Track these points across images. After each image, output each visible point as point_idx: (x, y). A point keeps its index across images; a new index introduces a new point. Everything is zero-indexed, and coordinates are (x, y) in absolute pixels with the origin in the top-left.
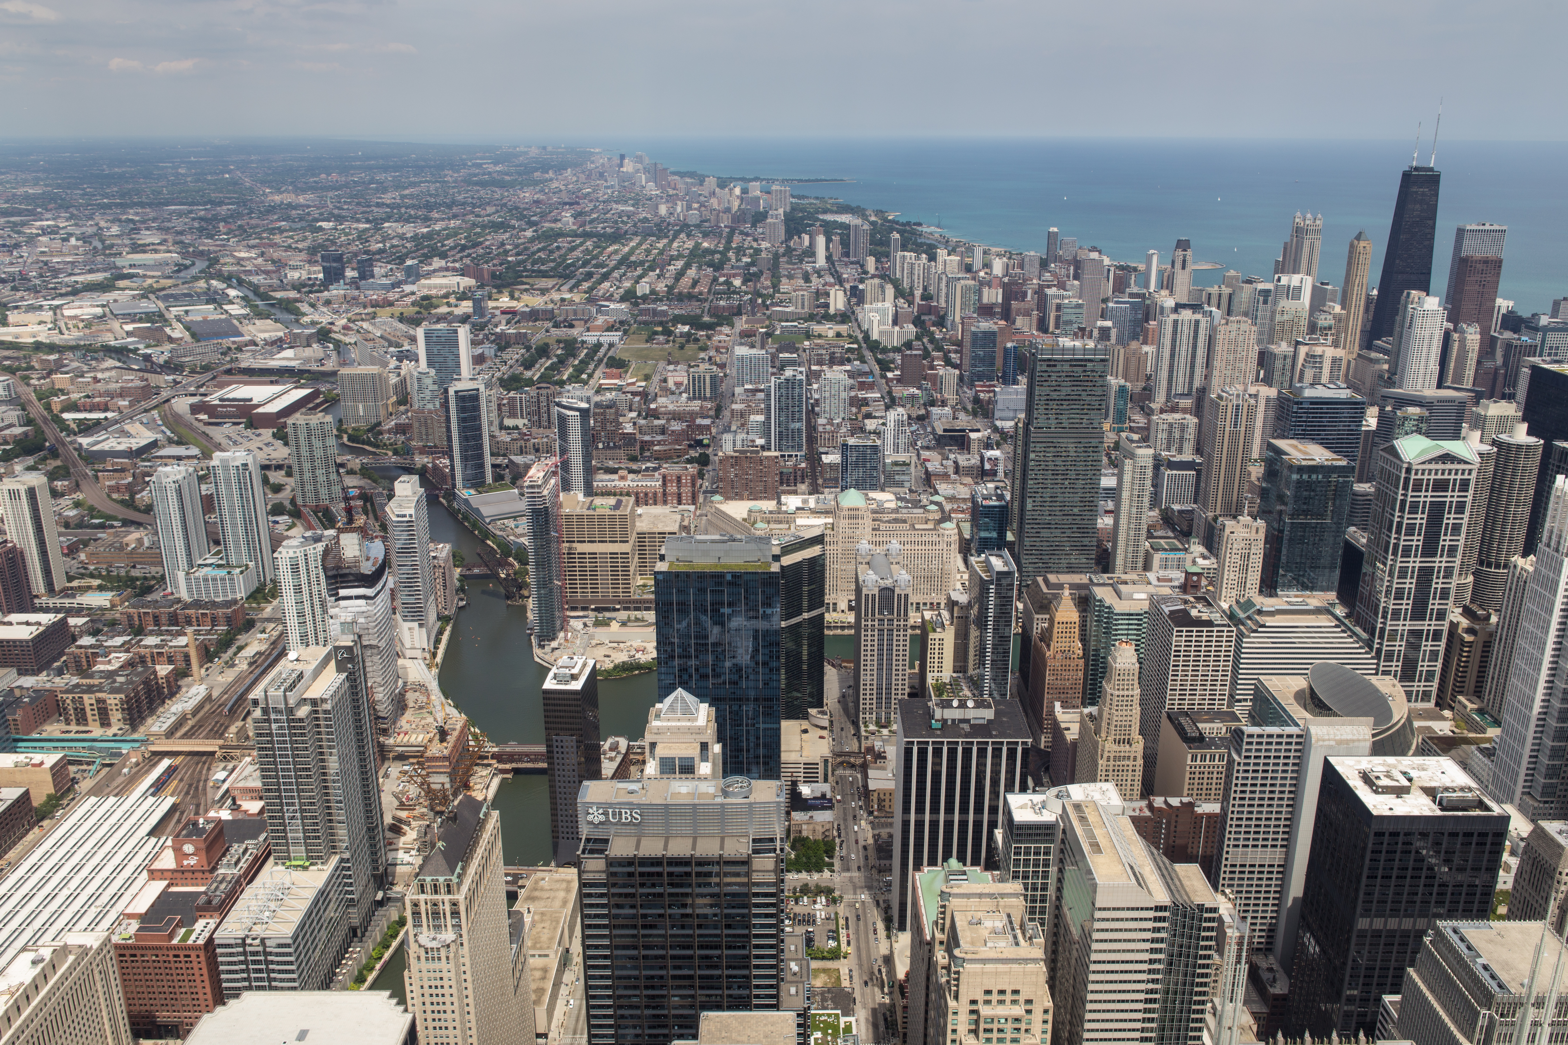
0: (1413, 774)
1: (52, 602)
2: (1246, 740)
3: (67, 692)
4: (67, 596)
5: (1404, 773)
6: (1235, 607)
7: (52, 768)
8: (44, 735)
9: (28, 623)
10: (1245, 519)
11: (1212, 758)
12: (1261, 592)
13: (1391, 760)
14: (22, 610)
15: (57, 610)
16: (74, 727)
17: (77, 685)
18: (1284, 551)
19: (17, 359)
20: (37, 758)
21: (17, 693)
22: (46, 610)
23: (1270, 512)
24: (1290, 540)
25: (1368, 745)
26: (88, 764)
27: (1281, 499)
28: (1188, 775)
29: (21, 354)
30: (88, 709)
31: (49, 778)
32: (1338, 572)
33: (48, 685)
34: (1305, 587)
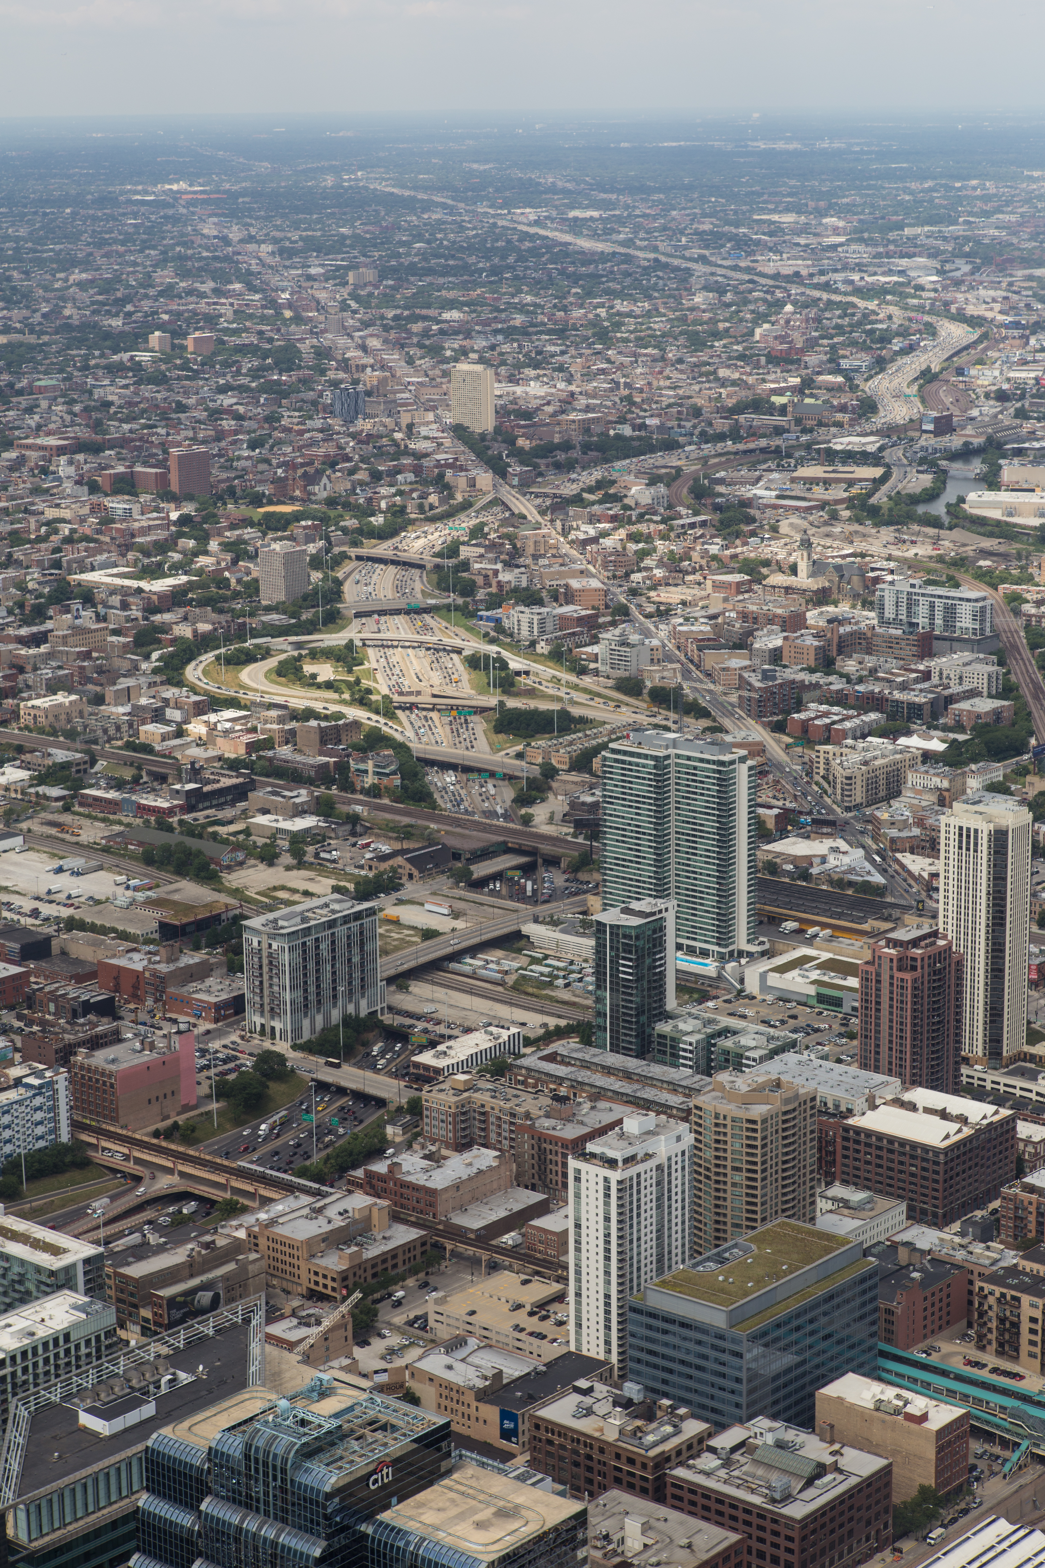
1: (993, 1078)
3: (993, 1279)
4: (1022, 1073)
7: (941, 1432)
8: (934, 1359)
9: (944, 1115)
14: (935, 1084)
15: (999, 1100)
16: (990, 1359)
17: (1013, 1271)
19: (1005, 556)
20: (918, 1404)
21: (903, 1255)
22: (978, 1094)
26: (1005, 1444)
29: (1013, 548)
30: (1025, 1326)
31: (931, 1453)
33: (960, 1255)
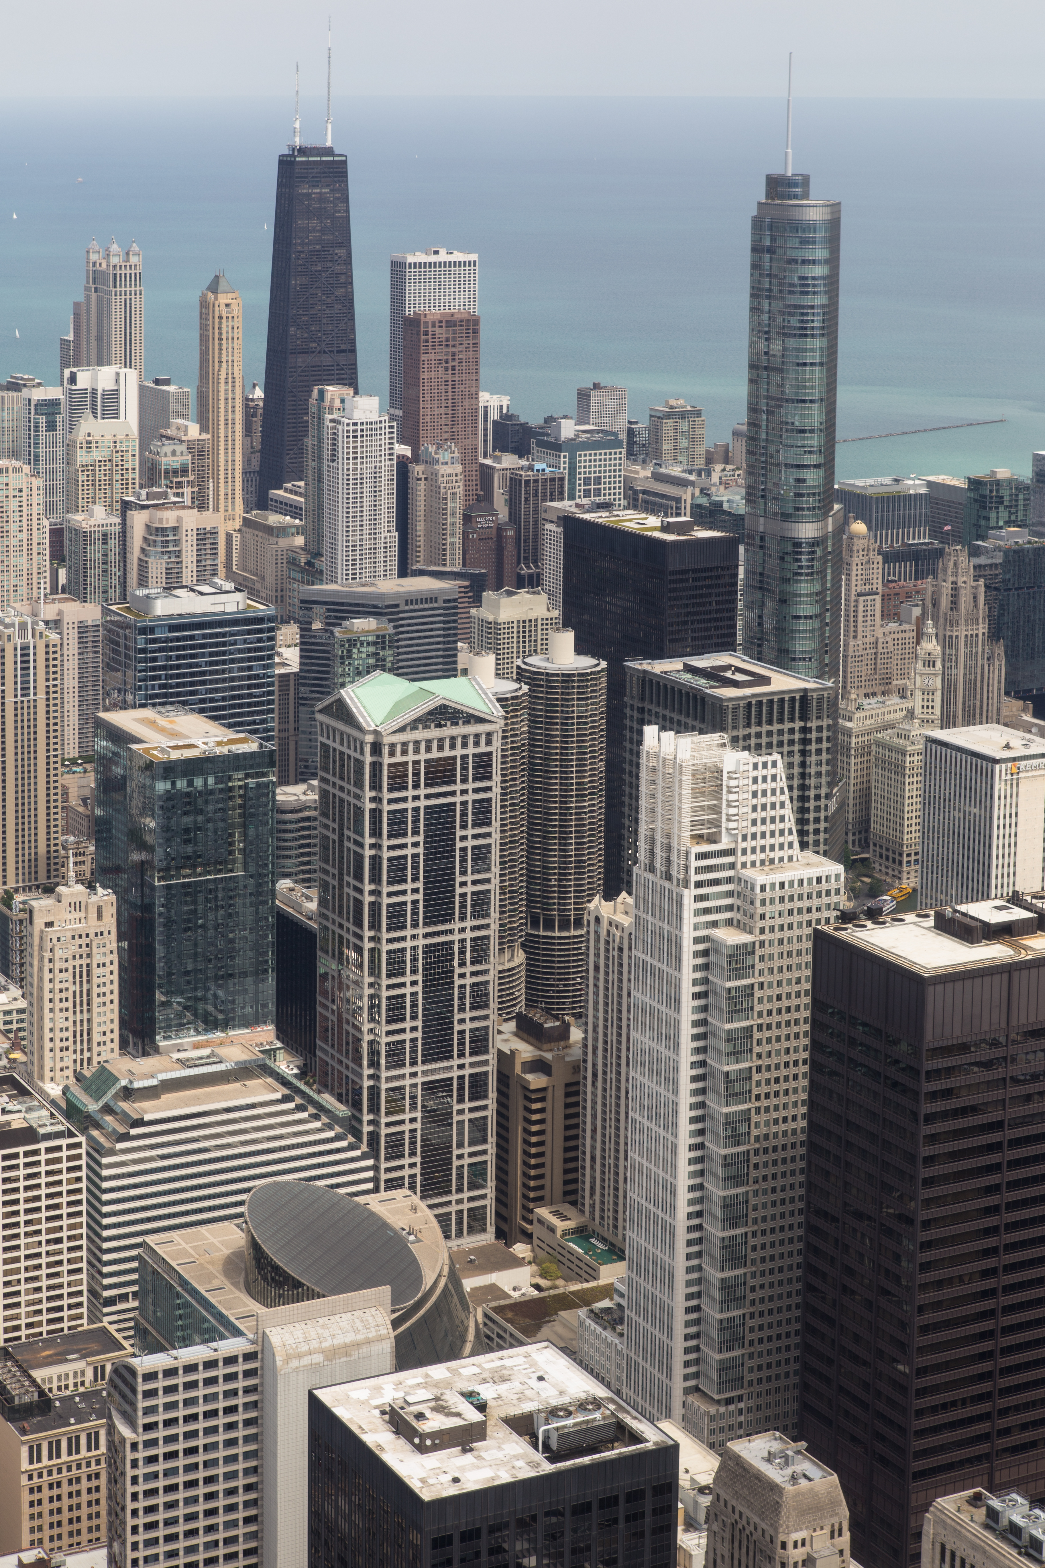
0: (487, 1393)
2: (141, 1387)
5: (469, 1396)
6: (77, 1091)
10: (72, 891)
11: (74, 1446)
12: (124, 1044)
13: (438, 1371)
18: (160, 951)
23: (117, 870)
24: (169, 923)
25: (387, 1347)
27: (136, 837)
28: (26, 1497)
32: (271, 980)
34: (211, 1024)
